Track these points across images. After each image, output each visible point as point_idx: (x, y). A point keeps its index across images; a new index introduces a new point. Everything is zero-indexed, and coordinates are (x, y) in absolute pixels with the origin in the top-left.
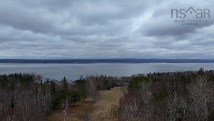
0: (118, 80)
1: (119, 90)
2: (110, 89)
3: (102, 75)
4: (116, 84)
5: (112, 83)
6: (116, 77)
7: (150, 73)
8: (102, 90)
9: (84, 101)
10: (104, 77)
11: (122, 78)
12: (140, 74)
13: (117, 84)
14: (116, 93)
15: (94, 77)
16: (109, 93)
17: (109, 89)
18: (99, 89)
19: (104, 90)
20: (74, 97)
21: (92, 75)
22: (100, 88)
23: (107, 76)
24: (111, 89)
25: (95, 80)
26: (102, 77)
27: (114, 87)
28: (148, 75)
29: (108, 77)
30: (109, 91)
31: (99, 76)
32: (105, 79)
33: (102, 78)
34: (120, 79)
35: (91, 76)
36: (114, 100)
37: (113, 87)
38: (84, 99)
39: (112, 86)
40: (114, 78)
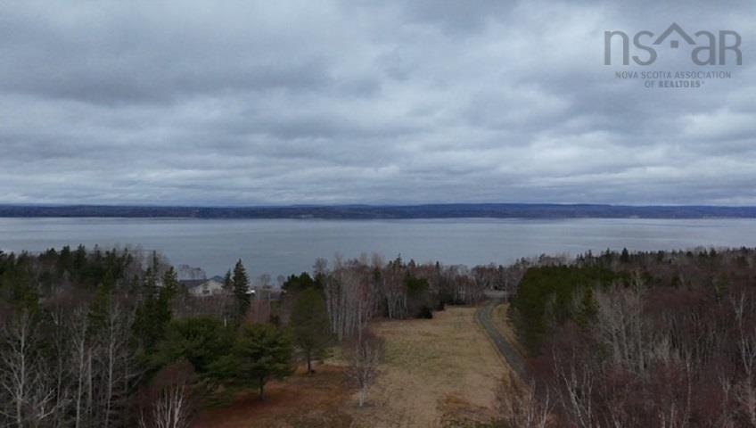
0: (462, 281)
1: (469, 319)
2: (430, 317)
3: (399, 259)
4: (456, 297)
5: (437, 292)
6: (452, 268)
7: (590, 254)
8: (397, 317)
9: (313, 372)
10: (405, 267)
11: (475, 273)
12: (548, 258)
13: (459, 295)
14: (458, 336)
15: (365, 266)
16: (428, 334)
17: (426, 314)
18: (386, 315)
19: (405, 319)
20: (256, 356)
21: (359, 260)
22: (387, 309)
23: (419, 262)
24: (436, 314)
25: (370, 277)
26: (400, 266)
27: (446, 306)
28: (581, 259)
29: (422, 267)
30: (425, 326)
31: (388, 263)
32: (408, 274)
33: (397, 268)
34: (469, 277)
35: (356, 262)
36: (450, 370)
37: (441, 308)
38: (313, 363)
39: (438, 303)
40: (444, 269)
